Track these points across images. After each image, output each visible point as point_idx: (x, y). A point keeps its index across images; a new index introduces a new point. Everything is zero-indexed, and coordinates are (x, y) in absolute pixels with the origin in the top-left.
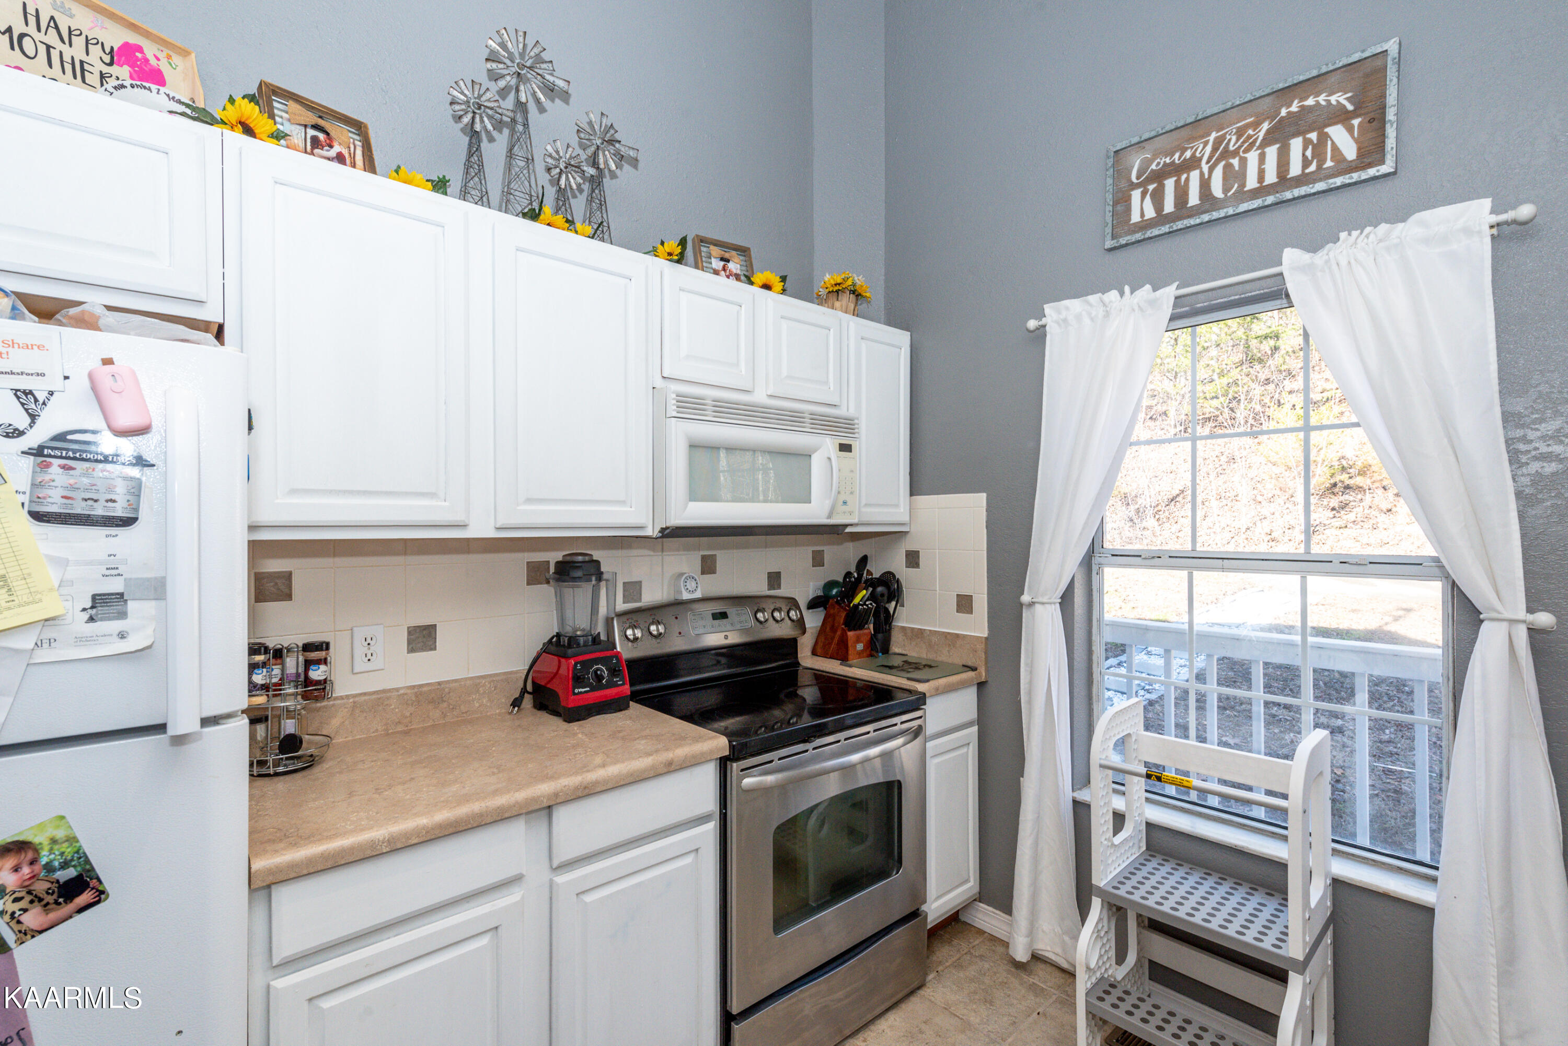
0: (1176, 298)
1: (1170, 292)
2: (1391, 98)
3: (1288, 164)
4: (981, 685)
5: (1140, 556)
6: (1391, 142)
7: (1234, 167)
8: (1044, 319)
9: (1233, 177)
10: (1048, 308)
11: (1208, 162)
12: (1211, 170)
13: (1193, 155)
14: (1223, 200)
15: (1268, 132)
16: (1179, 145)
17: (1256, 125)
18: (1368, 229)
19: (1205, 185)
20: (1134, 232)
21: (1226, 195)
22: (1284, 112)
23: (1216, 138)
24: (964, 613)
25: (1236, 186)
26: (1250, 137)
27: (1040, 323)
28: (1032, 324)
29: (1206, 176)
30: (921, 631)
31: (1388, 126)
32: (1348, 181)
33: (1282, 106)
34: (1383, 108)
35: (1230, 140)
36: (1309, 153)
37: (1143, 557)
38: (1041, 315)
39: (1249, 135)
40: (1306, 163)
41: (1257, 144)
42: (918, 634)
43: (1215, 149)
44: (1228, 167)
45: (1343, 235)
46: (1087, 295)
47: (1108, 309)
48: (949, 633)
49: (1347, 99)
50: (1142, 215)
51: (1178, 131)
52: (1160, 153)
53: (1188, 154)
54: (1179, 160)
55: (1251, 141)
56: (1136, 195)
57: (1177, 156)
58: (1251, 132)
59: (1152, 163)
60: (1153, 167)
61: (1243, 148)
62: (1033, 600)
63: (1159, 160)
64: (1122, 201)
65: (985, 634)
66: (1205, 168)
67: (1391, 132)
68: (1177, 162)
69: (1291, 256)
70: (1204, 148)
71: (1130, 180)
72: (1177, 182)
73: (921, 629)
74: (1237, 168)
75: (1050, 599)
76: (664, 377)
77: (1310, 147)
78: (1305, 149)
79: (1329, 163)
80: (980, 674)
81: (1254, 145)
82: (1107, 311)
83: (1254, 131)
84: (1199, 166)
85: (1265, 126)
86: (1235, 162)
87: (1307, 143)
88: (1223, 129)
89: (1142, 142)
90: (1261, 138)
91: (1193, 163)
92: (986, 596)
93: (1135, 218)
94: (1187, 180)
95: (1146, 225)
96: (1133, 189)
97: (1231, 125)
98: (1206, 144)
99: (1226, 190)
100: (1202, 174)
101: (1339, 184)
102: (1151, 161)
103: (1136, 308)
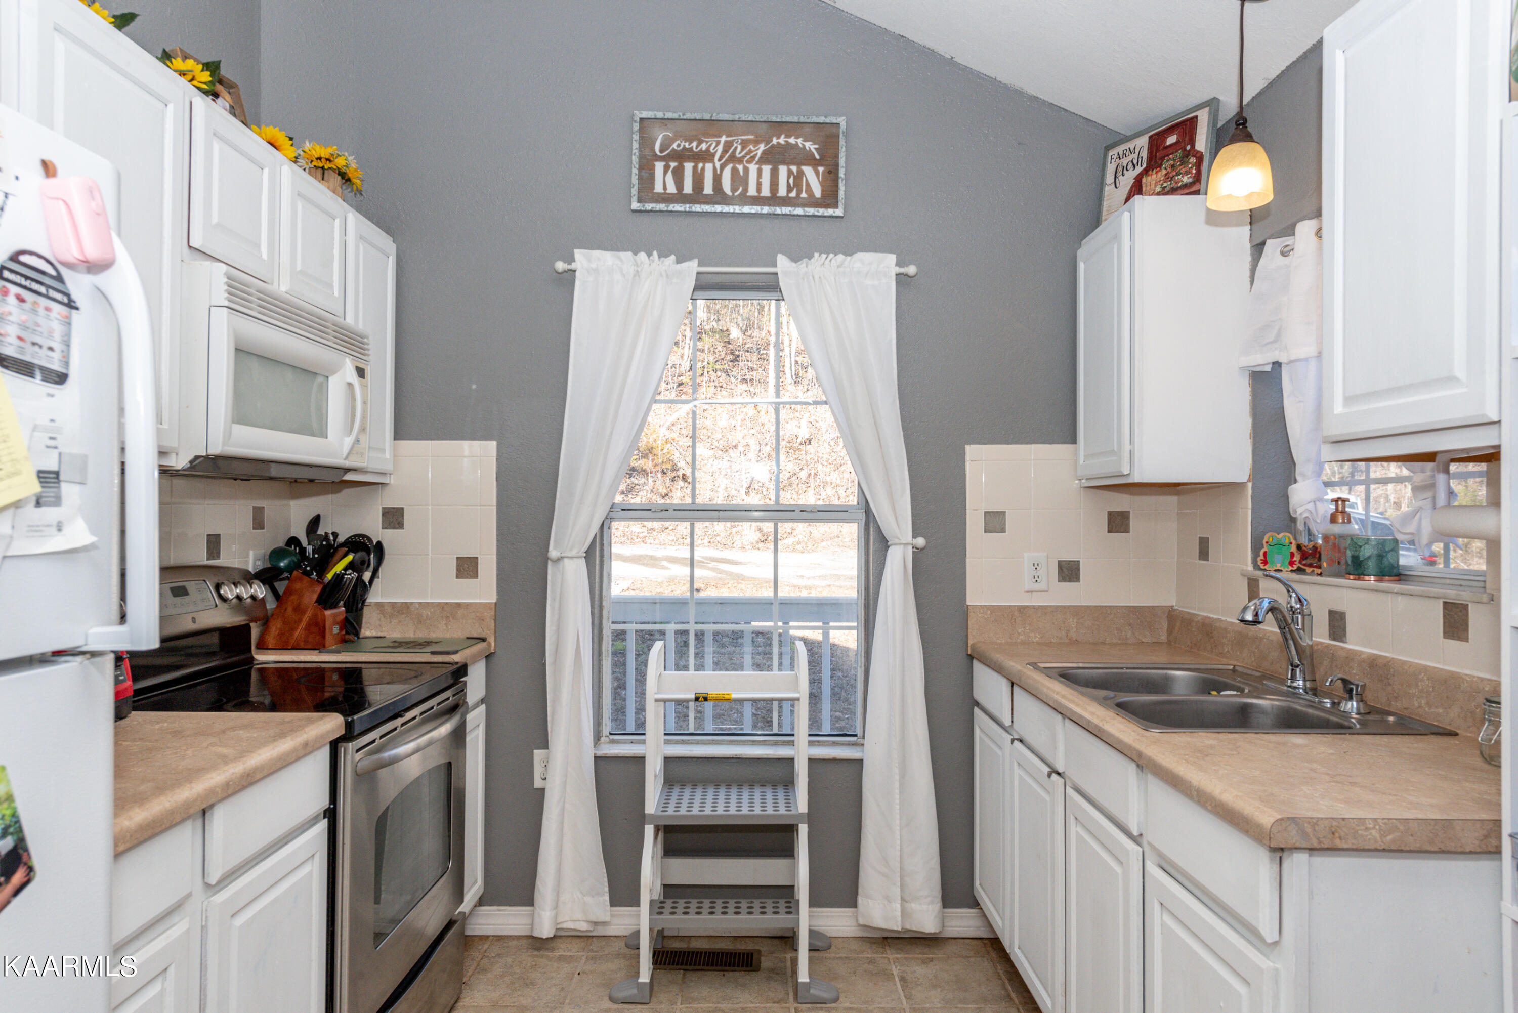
0: (698, 273)
1: (692, 267)
2: (842, 161)
3: (778, 185)
4: (488, 657)
5: (650, 510)
6: (841, 194)
7: (739, 172)
8: (573, 264)
9: (740, 180)
10: (578, 254)
11: (720, 160)
12: (723, 167)
13: (708, 150)
14: (733, 197)
15: (764, 152)
16: (696, 135)
17: (756, 143)
18: (831, 255)
19: (717, 179)
20: (657, 201)
21: (733, 194)
22: (775, 141)
23: (726, 142)
24: (467, 578)
25: (741, 189)
26: (750, 151)
27: (570, 267)
28: (560, 266)
29: (718, 172)
30: (407, 606)
31: (840, 181)
32: (816, 213)
33: (773, 135)
34: (837, 165)
35: (736, 148)
36: (791, 181)
37: (653, 510)
38: (570, 259)
39: (750, 149)
40: (789, 189)
41: (757, 159)
42: (403, 610)
43: (725, 151)
44: (734, 171)
45: (816, 255)
46: (619, 251)
47: (639, 269)
48: (447, 603)
49: (815, 149)
50: (665, 188)
51: (696, 122)
52: (680, 136)
53: (704, 146)
54: (697, 148)
55: (752, 155)
56: (659, 166)
57: (694, 144)
58: (751, 147)
59: (673, 143)
60: (675, 146)
61: (746, 159)
62: (563, 555)
63: (679, 142)
64: (646, 169)
65: (494, 601)
66: (718, 165)
67: (842, 187)
68: (694, 149)
69: (783, 263)
70: (716, 146)
71: (653, 150)
72: (695, 168)
73: (406, 603)
74: (741, 174)
75: (578, 552)
76: (190, 247)
77: (792, 177)
78: (789, 177)
79: (804, 195)
80: (489, 644)
81: (754, 160)
82: (637, 271)
83: (754, 147)
84: (712, 161)
85: (762, 147)
86: (740, 168)
87: (790, 173)
88: (731, 136)
89: (665, 119)
90: (759, 156)
91: (706, 156)
92: (495, 557)
93: (659, 188)
94: (703, 169)
95: (666, 198)
96: (657, 160)
97: (738, 135)
98: (718, 143)
99: (734, 190)
100: (715, 169)
101: (810, 214)
102: (673, 141)
103: (664, 274)
